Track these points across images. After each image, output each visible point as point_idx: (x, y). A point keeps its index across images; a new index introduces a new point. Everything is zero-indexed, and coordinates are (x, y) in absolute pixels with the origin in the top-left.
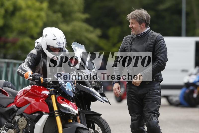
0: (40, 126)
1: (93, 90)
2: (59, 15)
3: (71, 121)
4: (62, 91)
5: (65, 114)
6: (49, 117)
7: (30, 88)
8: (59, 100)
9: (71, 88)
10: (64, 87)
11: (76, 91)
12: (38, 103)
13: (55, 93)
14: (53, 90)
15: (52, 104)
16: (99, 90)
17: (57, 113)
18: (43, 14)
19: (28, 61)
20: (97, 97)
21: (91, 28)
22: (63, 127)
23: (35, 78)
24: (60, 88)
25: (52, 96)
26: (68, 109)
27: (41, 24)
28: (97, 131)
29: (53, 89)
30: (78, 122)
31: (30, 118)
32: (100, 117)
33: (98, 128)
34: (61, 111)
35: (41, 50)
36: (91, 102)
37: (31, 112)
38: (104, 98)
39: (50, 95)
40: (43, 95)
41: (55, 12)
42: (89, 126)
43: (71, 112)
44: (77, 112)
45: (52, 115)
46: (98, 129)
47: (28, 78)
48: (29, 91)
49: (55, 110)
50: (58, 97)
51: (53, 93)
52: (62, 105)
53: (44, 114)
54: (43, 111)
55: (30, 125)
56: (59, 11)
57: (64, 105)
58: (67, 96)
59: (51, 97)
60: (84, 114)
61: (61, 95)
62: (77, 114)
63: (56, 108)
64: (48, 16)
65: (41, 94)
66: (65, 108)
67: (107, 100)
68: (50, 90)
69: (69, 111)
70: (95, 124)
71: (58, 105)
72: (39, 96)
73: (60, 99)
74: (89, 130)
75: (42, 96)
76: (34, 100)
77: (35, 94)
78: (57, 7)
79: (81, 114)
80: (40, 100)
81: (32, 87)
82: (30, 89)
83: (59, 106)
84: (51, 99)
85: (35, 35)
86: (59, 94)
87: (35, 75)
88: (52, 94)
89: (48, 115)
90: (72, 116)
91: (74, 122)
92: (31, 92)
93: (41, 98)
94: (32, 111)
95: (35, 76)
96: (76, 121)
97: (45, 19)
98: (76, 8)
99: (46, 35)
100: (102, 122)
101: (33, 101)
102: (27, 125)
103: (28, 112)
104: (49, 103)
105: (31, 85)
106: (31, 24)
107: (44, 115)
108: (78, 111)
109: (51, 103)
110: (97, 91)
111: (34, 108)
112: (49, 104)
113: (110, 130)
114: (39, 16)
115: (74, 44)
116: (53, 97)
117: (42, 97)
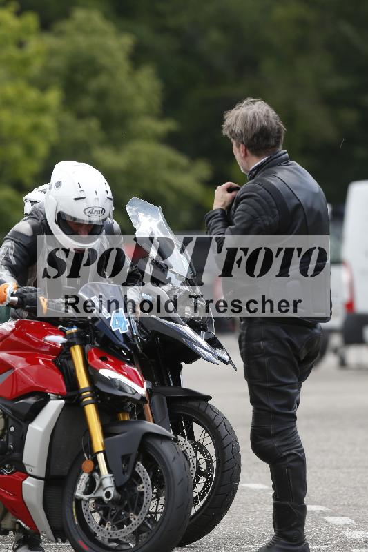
0: (39, 431)
1: (187, 330)
2: (94, 124)
3: (127, 418)
4: (102, 336)
5: (109, 398)
6: (65, 406)
7: (11, 326)
8: (93, 359)
9: (127, 326)
10: (106, 322)
11: (141, 332)
12: (35, 368)
13: (82, 340)
14: (76, 333)
15: (74, 370)
16: (205, 329)
17: (87, 397)
18: (48, 122)
19: (8, 253)
20: (198, 349)
21: (183, 160)
22: (106, 434)
23: (25, 300)
24: (96, 327)
25: (72, 349)
26: (118, 384)
27: (42, 149)
28: (201, 442)
29: (74, 330)
30: (147, 418)
31: (12, 410)
32: (208, 404)
33: (203, 434)
34: (99, 390)
35: (42, 223)
36: (182, 363)
37: (14, 393)
38: (219, 352)
39: (68, 346)
40: (48, 345)
41: (81, 116)
42: (177, 431)
43: (126, 392)
44: (142, 391)
45: (74, 401)
46: (202, 437)
47: (5, 301)
48: (7, 336)
49: (82, 387)
50: (90, 352)
51: (75, 340)
52: (102, 372)
53: (51, 398)
54: (47, 391)
55: (12, 429)
56: (93, 113)
57: (107, 373)
58: (116, 349)
59: (69, 350)
60: (165, 398)
61: (97, 345)
62: (143, 398)
63: (84, 382)
64: (61, 126)
65: (42, 344)
66: (110, 382)
67: (227, 358)
68: (68, 332)
69: (122, 389)
70: (195, 425)
71: (91, 373)
72: (38, 348)
73: (95, 356)
74: (176, 440)
75: (47, 349)
76: (24, 359)
77: (26, 343)
78: (87, 103)
79: (155, 398)
80: (40, 361)
81: (17, 325)
82: (11, 329)
83: (93, 376)
84: (70, 357)
85: (28, 181)
86: (94, 344)
87: (26, 292)
88: (73, 344)
89: (63, 401)
90: (129, 403)
91: (135, 418)
92: (15, 338)
93: (42, 354)
94: (19, 390)
95: (25, 294)
96: (142, 417)
97: (53, 137)
98: (140, 103)
99: (59, 184)
100: (213, 417)
101: (19, 363)
102: (3, 430)
103: (8, 395)
104: (64, 368)
105: (15, 318)
106: (16, 151)
107: (51, 402)
108: (147, 389)
109: (72, 367)
110: (199, 334)
111: (24, 383)
112: (65, 371)
113: (237, 441)
114: (36, 128)
115: (133, 205)
116: (77, 352)
117: (46, 352)
